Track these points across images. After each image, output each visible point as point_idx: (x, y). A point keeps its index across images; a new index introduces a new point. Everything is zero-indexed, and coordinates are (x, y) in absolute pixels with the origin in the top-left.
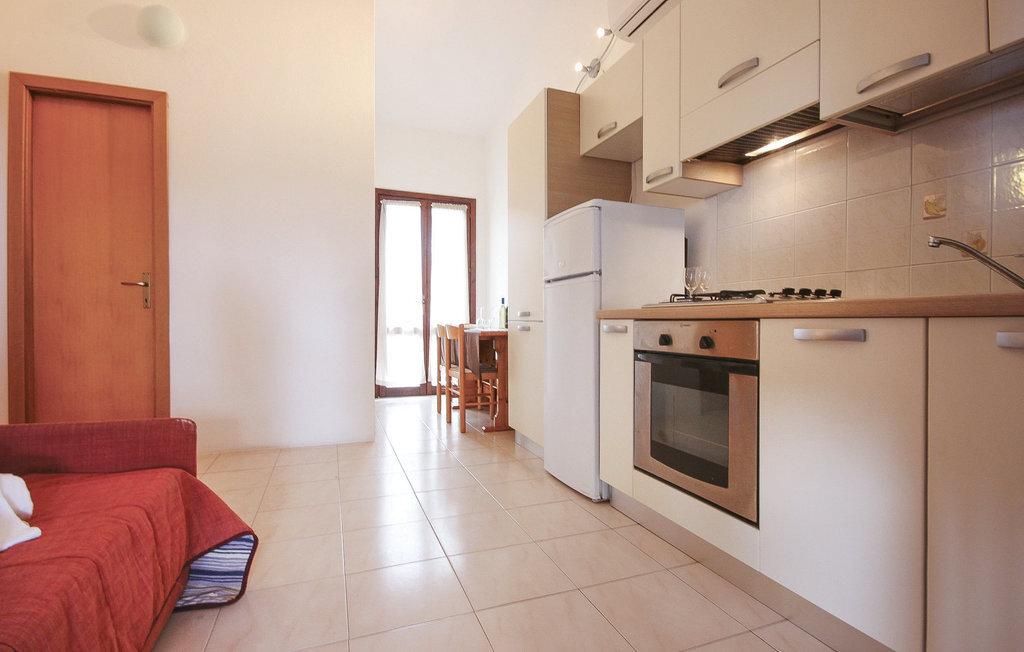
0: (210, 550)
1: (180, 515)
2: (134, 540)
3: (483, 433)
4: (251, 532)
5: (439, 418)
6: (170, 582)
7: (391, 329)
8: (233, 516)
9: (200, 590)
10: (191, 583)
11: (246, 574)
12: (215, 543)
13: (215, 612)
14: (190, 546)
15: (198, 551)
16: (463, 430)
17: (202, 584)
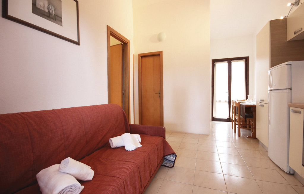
0: (168, 155)
1: (162, 147)
2: (154, 151)
3: (247, 138)
4: (175, 154)
5: (232, 131)
6: (160, 160)
7: (218, 101)
8: (172, 149)
9: (166, 163)
10: (164, 161)
11: (174, 162)
12: (168, 154)
13: (168, 168)
14: (164, 153)
15: (165, 155)
16: (239, 136)
17: (166, 162)
